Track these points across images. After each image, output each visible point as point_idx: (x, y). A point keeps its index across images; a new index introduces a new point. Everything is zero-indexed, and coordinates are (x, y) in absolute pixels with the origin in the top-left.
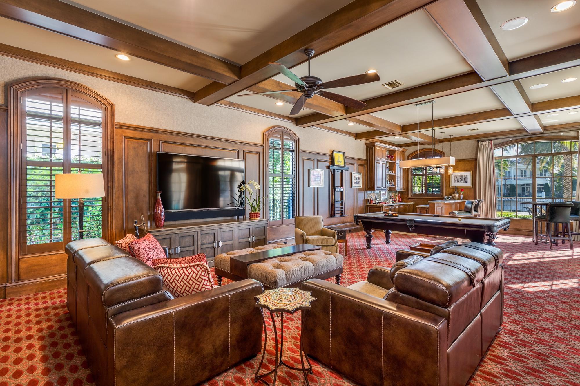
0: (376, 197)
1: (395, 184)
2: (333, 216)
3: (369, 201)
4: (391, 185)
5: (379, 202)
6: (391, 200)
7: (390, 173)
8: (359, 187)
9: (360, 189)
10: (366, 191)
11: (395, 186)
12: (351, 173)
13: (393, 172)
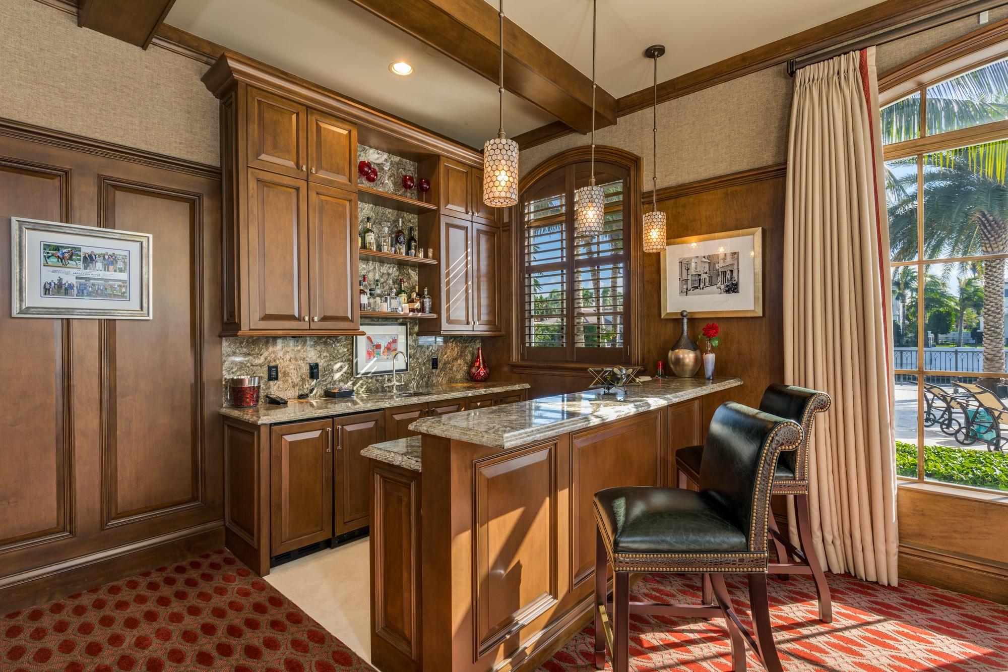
1: (437, 306)
11: (435, 316)
13: (430, 254)
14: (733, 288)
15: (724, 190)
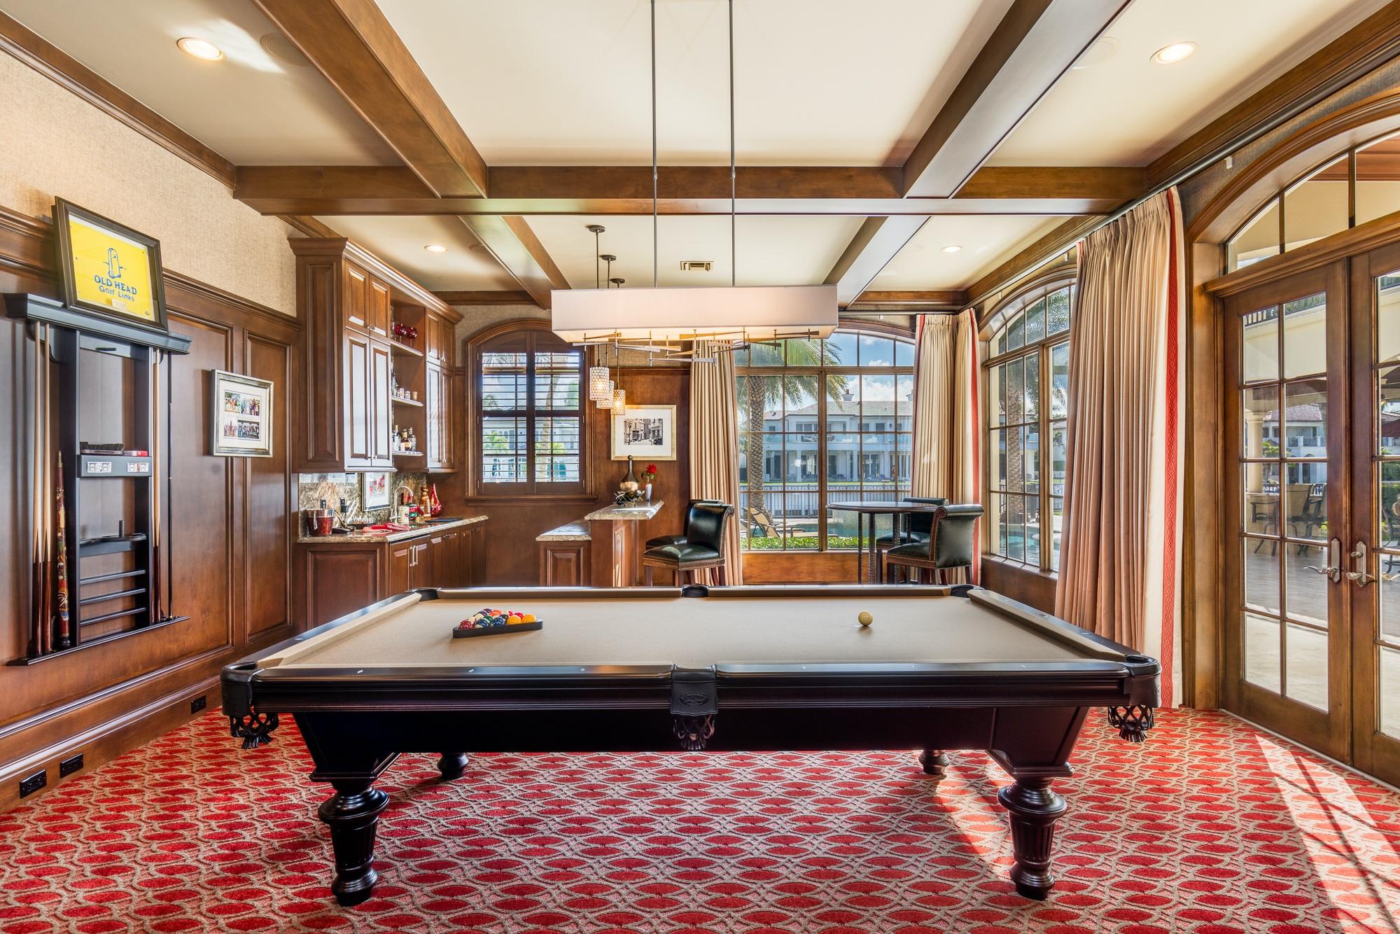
0: (342, 501)
1: (422, 445)
2: (58, 646)
3: (310, 522)
4: (407, 449)
5: (359, 520)
6: (406, 509)
7: (404, 397)
8: (256, 451)
9: (263, 466)
10: (293, 477)
11: (420, 454)
12: (208, 378)
13: (415, 397)
14: (659, 442)
15: (652, 376)
